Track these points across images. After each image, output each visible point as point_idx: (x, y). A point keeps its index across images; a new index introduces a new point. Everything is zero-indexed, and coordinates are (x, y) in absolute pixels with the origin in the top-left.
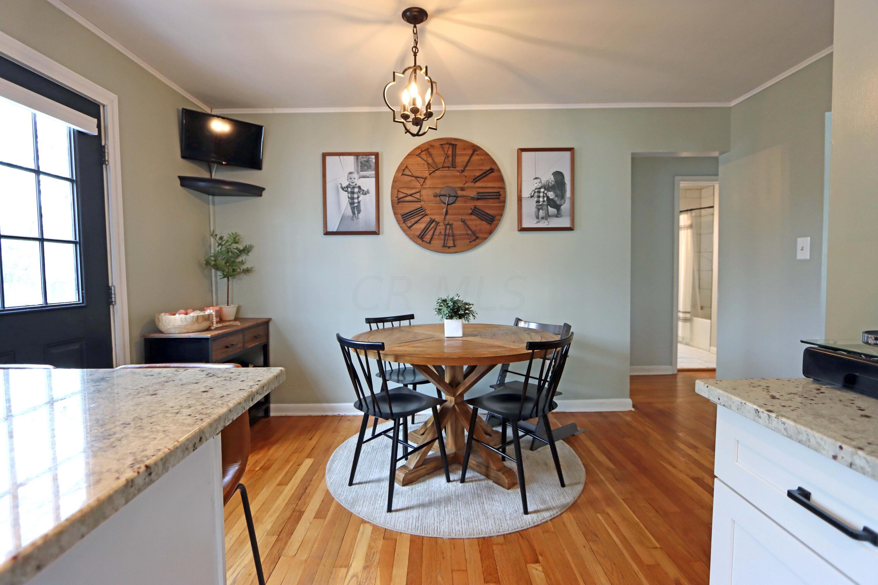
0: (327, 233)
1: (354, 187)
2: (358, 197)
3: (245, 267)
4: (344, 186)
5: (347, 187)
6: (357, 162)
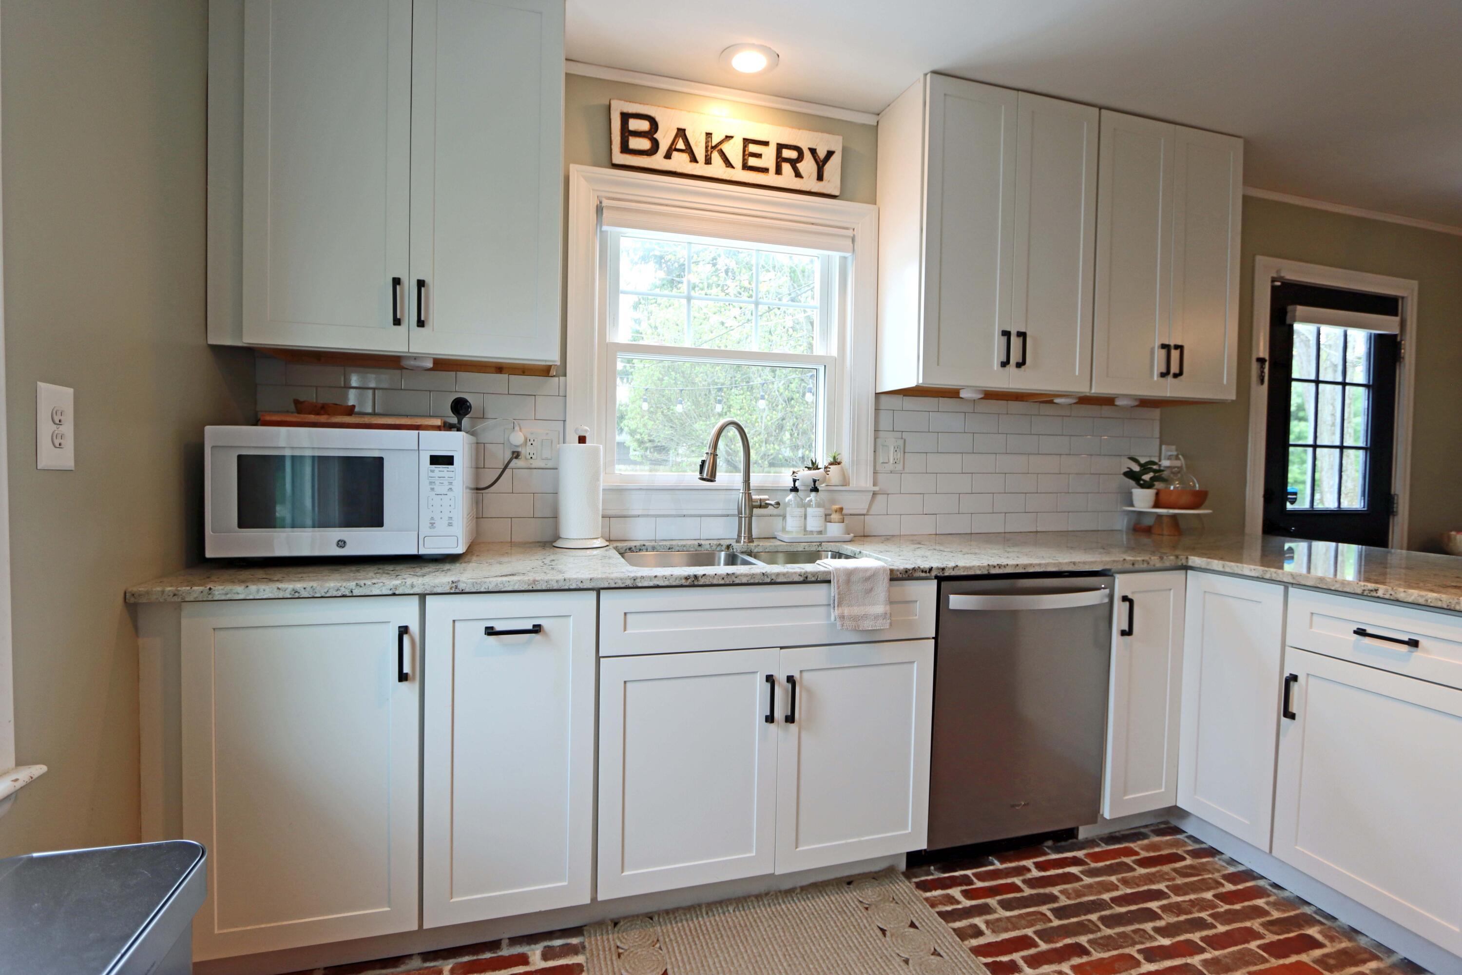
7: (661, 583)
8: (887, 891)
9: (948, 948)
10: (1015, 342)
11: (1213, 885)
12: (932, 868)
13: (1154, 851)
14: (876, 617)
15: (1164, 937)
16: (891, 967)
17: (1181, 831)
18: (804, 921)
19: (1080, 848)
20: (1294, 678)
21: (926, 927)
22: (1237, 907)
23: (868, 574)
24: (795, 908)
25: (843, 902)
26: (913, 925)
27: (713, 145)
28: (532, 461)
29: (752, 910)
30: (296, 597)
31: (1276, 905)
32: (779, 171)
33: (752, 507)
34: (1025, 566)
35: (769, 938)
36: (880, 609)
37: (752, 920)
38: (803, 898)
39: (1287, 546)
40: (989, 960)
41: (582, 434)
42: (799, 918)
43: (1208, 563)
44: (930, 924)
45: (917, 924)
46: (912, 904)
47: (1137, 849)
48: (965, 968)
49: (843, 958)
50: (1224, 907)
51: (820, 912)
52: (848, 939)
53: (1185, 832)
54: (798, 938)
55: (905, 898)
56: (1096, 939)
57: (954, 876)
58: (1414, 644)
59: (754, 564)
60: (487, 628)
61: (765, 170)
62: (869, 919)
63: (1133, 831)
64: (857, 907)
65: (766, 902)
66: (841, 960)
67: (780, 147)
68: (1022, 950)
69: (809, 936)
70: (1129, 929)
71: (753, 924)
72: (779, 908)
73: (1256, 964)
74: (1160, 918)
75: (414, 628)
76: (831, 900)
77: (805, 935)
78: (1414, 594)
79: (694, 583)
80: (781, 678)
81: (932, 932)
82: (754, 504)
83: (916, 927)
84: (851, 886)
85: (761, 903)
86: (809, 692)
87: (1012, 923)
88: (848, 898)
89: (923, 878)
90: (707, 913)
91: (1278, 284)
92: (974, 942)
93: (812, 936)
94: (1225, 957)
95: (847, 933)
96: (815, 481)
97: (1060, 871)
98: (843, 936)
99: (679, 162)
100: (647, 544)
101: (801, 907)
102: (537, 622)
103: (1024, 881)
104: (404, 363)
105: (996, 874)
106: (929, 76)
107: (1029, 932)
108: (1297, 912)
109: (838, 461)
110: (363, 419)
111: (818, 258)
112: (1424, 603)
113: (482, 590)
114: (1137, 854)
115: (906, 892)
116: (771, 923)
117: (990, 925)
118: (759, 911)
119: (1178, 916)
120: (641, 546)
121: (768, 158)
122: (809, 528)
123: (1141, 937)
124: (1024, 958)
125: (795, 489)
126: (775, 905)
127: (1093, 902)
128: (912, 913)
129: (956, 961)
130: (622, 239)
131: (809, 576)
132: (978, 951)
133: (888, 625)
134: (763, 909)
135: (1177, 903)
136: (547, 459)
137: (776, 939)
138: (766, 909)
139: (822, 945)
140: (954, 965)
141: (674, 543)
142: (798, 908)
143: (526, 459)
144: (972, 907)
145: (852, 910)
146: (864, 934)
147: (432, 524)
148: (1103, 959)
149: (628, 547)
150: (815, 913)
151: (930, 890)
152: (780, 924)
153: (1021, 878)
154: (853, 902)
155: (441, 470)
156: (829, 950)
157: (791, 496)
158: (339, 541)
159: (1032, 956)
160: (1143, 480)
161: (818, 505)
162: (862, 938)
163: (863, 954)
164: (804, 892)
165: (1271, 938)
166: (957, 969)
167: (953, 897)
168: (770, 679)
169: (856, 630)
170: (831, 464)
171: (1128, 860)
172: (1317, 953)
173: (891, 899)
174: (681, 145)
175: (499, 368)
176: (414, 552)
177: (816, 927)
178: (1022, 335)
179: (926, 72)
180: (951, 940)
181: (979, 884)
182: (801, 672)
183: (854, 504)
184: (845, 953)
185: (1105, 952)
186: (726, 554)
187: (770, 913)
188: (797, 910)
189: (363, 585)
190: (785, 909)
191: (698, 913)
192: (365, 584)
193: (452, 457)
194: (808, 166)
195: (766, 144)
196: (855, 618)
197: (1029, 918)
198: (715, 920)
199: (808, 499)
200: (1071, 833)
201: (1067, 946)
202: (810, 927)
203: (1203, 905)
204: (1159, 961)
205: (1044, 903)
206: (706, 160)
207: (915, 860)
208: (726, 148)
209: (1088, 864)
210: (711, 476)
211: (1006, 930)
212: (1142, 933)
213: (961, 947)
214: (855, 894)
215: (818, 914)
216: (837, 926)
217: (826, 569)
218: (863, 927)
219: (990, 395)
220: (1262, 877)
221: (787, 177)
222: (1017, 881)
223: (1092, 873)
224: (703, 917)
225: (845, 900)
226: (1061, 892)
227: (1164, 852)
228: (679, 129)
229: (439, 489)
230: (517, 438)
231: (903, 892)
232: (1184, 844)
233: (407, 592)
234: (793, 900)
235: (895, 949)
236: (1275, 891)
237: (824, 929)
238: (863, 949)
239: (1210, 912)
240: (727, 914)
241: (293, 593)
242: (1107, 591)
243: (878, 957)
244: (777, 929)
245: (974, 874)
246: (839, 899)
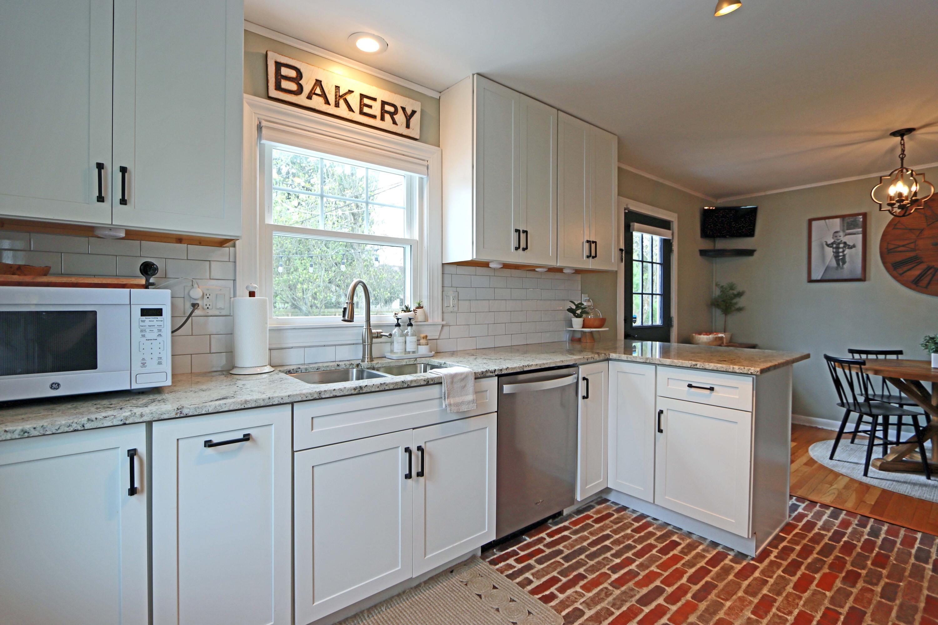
0: (810, 281)
1: (839, 244)
2: (843, 251)
3: (737, 306)
4: (829, 242)
5: (832, 244)
6: (843, 223)
7: (338, 394)
8: (475, 571)
9: (517, 596)
10: (523, 236)
11: (629, 525)
12: (495, 550)
13: (599, 514)
14: (469, 403)
15: (617, 559)
16: (490, 616)
17: (608, 501)
18: (431, 603)
19: (566, 520)
20: (661, 412)
21: (502, 586)
22: (642, 534)
23: (463, 376)
24: (424, 596)
25: (452, 585)
26: (494, 587)
27: (340, 94)
28: (208, 310)
29: (397, 606)
30: (25, 435)
31: (658, 528)
32: (383, 119)
33: (372, 338)
34: (540, 365)
35: (414, 621)
36: (470, 397)
37: (399, 612)
38: (427, 589)
39: (634, 344)
40: (540, 596)
41: (252, 290)
42: (428, 602)
43: (619, 357)
44: (504, 584)
45: (497, 586)
46: (491, 575)
47: (591, 515)
48: (530, 604)
49: (461, 619)
50: (637, 536)
51: (439, 595)
52: (461, 607)
53: (610, 500)
54: (431, 615)
55: (486, 572)
56: (587, 568)
57: (507, 552)
58: (712, 389)
59: (385, 377)
60: (206, 442)
61: (374, 117)
62: (470, 591)
63: (587, 505)
64: (460, 585)
65: (404, 598)
66: (461, 621)
67: (384, 103)
68: (554, 585)
69: (437, 612)
70: (600, 558)
71: (401, 614)
72: (414, 600)
73: (658, 561)
74: (612, 549)
75: (142, 450)
76: (444, 585)
77: (435, 611)
78: (712, 366)
79: (359, 392)
80: (414, 449)
81: (506, 589)
82: (374, 335)
83: (497, 588)
84: (453, 573)
85: (401, 599)
86: (430, 455)
87: (545, 571)
88: (454, 581)
89: (492, 558)
90: (368, 616)
91: (627, 211)
92: (529, 588)
93: (439, 611)
94: (645, 561)
95: (459, 603)
96: (410, 319)
97: (560, 536)
98: (458, 605)
99: (317, 102)
100: (301, 367)
101: (427, 595)
102: (246, 432)
103: (544, 546)
104: (98, 233)
105: (529, 546)
106: (475, 76)
107: (555, 574)
108: (666, 530)
109: (421, 306)
110: (70, 279)
111: (405, 177)
112: (716, 369)
113: (204, 412)
114: (592, 517)
115: (485, 569)
116: (411, 610)
117: (535, 576)
118: (401, 605)
119: (619, 545)
120: (297, 369)
121: (376, 110)
122: (408, 350)
123: (608, 561)
124: (556, 589)
125: (398, 325)
126: (411, 598)
127: (580, 548)
128: (492, 580)
129: (524, 601)
130: (274, 151)
131: (430, 381)
132: (533, 592)
133: (475, 406)
134: (404, 603)
135: (617, 539)
136: (220, 309)
137: (418, 620)
138: (406, 603)
139: (447, 615)
140: (523, 604)
141: (320, 365)
142: (425, 596)
143: (203, 308)
144: (522, 567)
145: (458, 588)
146: (469, 601)
147: (144, 364)
148: (593, 578)
149: (288, 370)
150: (437, 596)
151: (498, 564)
152: (418, 610)
153: (542, 544)
154: (457, 583)
155: (149, 320)
156: (452, 617)
157: (396, 330)
158: (53, 384)
159: (560, 587)
160: (577, 314)
161: (413, 335)
162: (469, 604)
163: (473, 613)
164: (427, 584)
165: (660, 546)
166: (525, 606)
167: (511, 565)
168: (407, 450)
169: (458, 413)
170: (417, 308)
171: (589, 521)
172: (679, 548)
173: (478, 575)
174: (318, 91)
175: (180, 239)
176: (128, 388)
177: (440, 605)
178: (525, 232)
179: (474, 73)
180: (518, 590)
181: (522, 553)
182: (425, 442)
183: (432, 333)
184: (462, 616)
185: (593, 574)
186: (357, 371)
187: (409, 604)
188: (425, 597)
189: (94, 419)
190: (418, 599)
191: (362, 617)
192: (96, 419)
193: (161, 309)
194: (400, 117)
195: (375, 99)
196: (457, 405)
197: (553, 566)
198: (375, 619)
199: (406, 331)
200: (560, 513)
201: (575, 576)
202: (436, 606)
203: (628, 537)
204: (618, 572)
205: (557, 555)
206: (335, 104)
207: (486, 549)
208: (349, 98)
209: (572, 528)
210: (351, 318)
211: (543, 576)
212: (606, 559)
213: (524, 593)
214: (457, 577)
215: (439, 596)
216: (452, 600)
217: (437, 376)
218: (467, 597)
219: (506, 266)
220: (648, 516)
221: (387, 124)
222: (541, 546)
223: (575, 532)
224: (365, 619)
225: (452, 583)
226: (564, 547)
227: (604, 513)
228: (317, 80)
229: (149, 335)
230: (196, 293)
231: (484, 569)
232: (611, 507)
233: (137, 421)
234: (421, 591)
235: (489, 604)
236: (655, 522)
237: (445, 605)
238: (471, 610)
239: (632, 540)
240: (381, 613)
241: (22, 433)
242: (576, 375)
243: (481, 612)
244: (417, 613)
245: (518, 548)
246: (449, 584)
